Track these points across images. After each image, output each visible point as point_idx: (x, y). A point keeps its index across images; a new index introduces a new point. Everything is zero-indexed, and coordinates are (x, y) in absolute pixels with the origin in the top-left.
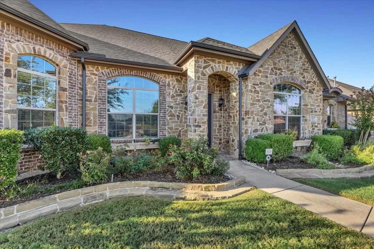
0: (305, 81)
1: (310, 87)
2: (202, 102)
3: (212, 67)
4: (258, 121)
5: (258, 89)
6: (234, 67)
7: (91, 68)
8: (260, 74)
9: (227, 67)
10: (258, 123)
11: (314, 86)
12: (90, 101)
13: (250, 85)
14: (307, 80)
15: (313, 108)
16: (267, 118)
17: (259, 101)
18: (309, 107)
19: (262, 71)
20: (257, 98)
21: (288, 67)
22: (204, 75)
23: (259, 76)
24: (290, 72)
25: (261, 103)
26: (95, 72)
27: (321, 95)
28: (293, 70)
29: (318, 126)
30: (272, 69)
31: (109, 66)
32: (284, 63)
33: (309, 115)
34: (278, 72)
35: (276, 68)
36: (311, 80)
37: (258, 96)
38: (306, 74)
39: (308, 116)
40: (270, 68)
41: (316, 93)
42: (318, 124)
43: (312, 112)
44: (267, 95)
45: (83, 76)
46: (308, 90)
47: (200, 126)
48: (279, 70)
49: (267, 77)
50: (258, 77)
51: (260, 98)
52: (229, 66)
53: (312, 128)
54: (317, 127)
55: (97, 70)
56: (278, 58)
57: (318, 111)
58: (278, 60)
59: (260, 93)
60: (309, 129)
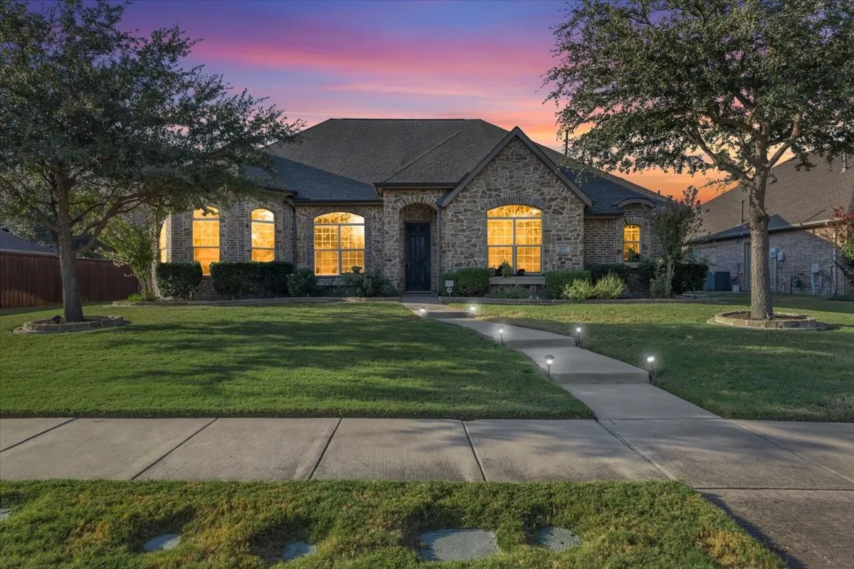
0: (544, 199)
1: (555, 206)
2: (393, 236)
3: (404, 201)
4: (462, 253)
5: (461, 217)
6: (432, 196)
7: (300, 210)
8: (465, 200)
9: (422, 198)
10: (463, 256)
11: (564, 203)
12: (300, 239)
13: (450, 214)
14: (547, 198)
15: (561, 233)
16: (477, 249)
17: (463, 230)
18: (554, 232)
19: (468, 196)
20: (460, 228)
21: (512, 185)
22: (395, 209)
23: (463, 202)
24: (514, 191)
25: (467, 233)
26: (303, 212)
27: (579, 215)
28: (520, 187)
29: (574, 258)
30: (484, 192)
31: (314, 206)
32: (504, 181)
33: (553, 244)
34: (494, 193)
35: (490, 190)
36: (558, 196)
37: (462, 226)
38: (546, 190)
39: (551, 245)
40: (481, 191)
41: (567, 213)
42: (573, 256)
43: (560, 239)
44: (476, 223)
45: (294, 217)
46: (551, 211)
47: (391, 260)
48: (495, 190)
49: (475, 202)
50: (461, 204)
51: (465, 228)
52: (425, 196)
53: (559, 262)
54: (571, 260)
55: (305, 210)
56: (493, 177)
57: (573, 238)
58: (494, 179)
59: (465, 221)
60: (554, 263)
